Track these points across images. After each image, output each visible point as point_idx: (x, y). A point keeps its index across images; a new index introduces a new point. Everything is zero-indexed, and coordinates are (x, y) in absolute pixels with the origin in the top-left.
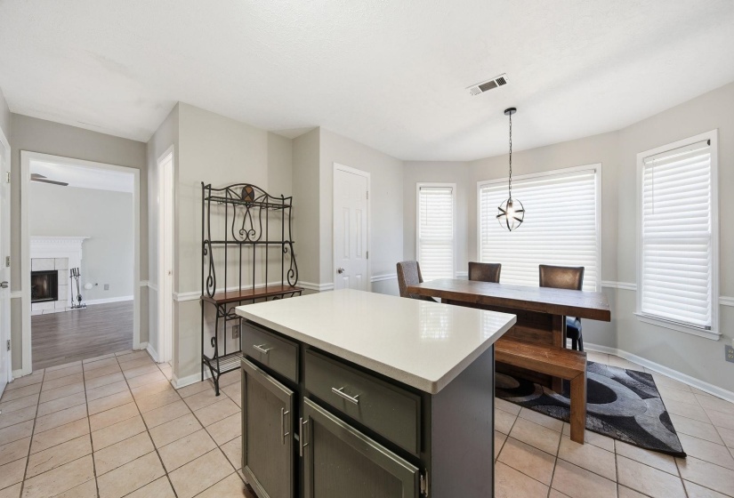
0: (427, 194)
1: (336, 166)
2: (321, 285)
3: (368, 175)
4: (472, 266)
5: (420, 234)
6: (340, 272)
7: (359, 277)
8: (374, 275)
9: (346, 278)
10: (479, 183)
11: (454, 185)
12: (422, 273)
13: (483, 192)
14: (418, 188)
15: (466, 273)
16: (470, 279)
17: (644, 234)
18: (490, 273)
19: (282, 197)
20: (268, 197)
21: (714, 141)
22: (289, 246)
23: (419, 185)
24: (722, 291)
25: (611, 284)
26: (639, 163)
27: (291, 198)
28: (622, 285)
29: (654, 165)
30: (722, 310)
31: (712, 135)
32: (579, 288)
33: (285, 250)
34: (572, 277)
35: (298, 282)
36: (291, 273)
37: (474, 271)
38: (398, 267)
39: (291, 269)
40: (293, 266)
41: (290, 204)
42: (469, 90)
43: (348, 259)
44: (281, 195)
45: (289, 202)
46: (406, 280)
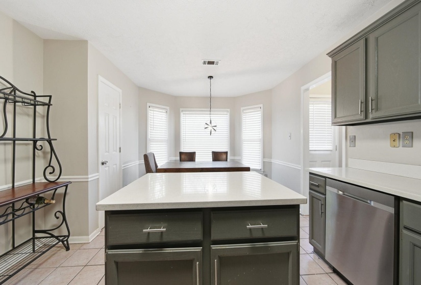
0: (153, 111)
1: (101, 78)
2: (89, 176)
3: (120, 91)
4: (181, 153)
5: (149, 136)
6: (103, 164)
7: (115, 166)
8: (124, 164)
9: (107, 169)
10: (181, 109)
11: (168, 108)
13: (183, 114)
14: (148, 107)
15: (178, 158)
16: (180, 161)
17: (243, 138)
18: (191, 157)
19: (33, 94)
20: (17, 92)
21: (262, 108)
22: (47, 143)
23: (148, 104)
24: (264, 157)
25: (232, 158)
26: (242, 111)
27: (50, 97)
28: (236, 158)
29: (246, 113)
30: (264, 163)
31: (261, 105)
32: (227, 160)
33: (39, 148)
34: (224, 156)
35: (61, 177)
36: (50, 170)
37: (183, 157)
38: (146, 157)
39: (49, 166)
40: (54, 163)
41: (47, 102)
42: (203, 61)
43: (108, 154)
44: (32, 92)
45: (46, 100)
46: (151, 165)
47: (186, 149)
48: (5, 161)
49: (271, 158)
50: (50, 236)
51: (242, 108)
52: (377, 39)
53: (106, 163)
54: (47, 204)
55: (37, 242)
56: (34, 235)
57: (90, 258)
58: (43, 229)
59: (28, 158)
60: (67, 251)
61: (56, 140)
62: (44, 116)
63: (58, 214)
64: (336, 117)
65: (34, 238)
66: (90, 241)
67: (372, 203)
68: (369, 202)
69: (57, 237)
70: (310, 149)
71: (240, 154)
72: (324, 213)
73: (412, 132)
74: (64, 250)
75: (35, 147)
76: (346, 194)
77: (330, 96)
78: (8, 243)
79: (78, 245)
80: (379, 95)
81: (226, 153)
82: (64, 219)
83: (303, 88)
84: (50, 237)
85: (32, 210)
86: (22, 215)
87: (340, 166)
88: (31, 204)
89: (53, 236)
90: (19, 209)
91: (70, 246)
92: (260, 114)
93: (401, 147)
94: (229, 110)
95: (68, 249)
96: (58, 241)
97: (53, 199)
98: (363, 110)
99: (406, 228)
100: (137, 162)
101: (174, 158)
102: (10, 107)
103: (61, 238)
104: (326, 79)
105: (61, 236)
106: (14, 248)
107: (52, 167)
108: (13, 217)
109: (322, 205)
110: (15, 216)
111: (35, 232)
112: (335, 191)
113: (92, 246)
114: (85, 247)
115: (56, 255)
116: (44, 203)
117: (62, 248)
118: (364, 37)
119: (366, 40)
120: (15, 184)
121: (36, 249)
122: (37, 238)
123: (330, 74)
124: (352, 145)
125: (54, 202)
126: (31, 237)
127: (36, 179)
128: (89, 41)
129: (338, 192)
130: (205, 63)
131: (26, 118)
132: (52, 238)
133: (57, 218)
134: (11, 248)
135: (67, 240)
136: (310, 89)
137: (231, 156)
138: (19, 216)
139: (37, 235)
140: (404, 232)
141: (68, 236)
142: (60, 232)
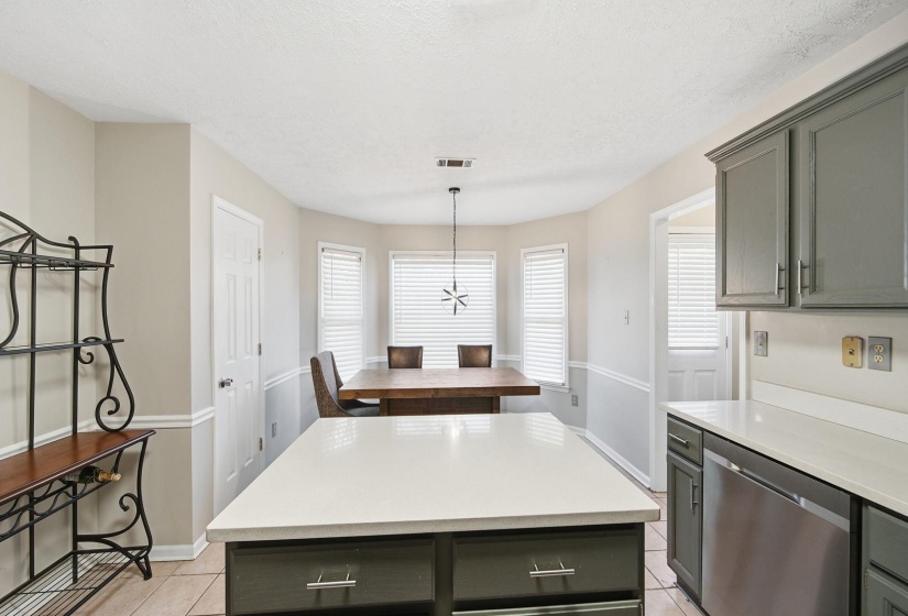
0: (331, 258)
1: (218, 201)
2: (194, 416)
3: (260, 222)
4: (391, 350)
5: (322, 314)
6: (222, 385)
7: (248, 386)
8: (267, 380)
9: (232, 394)
10: (391, 253)
11: (363, 250)
12: (338, 369)
13: (396, 263)
14: (320, 250)
15: (385, 359)
16: (390, 367)
17: (526, 315)
18: (411, 358)
19: (73, 243)
20: (38, 241)
21: (566, 251)
22: (102, 349)
23: (321, 245)
24: (570, 358)
25: (503, 357)
26: (522, 256)
27: (110, 248)
28: (510, 357)
29: (532, 260)
30: (571, 370)
31: (565, 246)
32: (489, 366)
33: (86, 358)
34: (485, 355)
35: (134, 418)
36: (108, 405)
37: (395, 356)
38: (315, 363)
39: (108, 396)
40: (118, 390)
41: (103, 260)
42: (437, 160)
43: (232, 361)
44: (71, 238)
45: (100, 257)
46: (326, 380)
47: (400, 339)
48: (14, 391)
49: (585, 359)
50: (109, 547)
51: (523, 251)
52: (814, 135)
53: (229, 384)
54: (104, 482)
55: (81, 559)
56: (75, 546)
57: (196, 598)
58: (95, 532)
59: (62, 381)
60: (145, 579)
61: (122, 341)
62: (96, 288)
63: (128, 501)
64: (724, 293)
65: (75, 553)
66: (195, 557)
67: (803, 502)
68: (795, 497)
69: (125, 551)
70: (670, 345)
71: (518, 350)
72: (699, 505)
73: (891, 339)
74: (139, 578)
75: (77, 357)
76: (745, 471)
77: (713, 230)
78: (19, 568)
79: (169, 565)
80: (818, 257)
81: (489, 348)
82: (140, 511)
83: (655, 216)
84: (111, 551)
85: (70, 499)
86: (50, 512)
87: (735, 397)
88: (70, 484)
89: (115, 548)
90: (45, 497)
91: (153, 567)
92: (562, 265)
93: (865, 368)
94: (494, 253)
95: (147, 575)
96: (128, 559)
97: (115, 470)
98: (783, 285)
99: (875, 566)
100: (297, 371)
101: (376, 359)
102: (23, 275)
103: (134, 553)
104: (705, 202)
105: (134, 549)
106: (33, 578)
107: (115, 399)
108: (31, 518)
109: (694, 487)
110: (36, 517)
111: (77, 538)
112: (723, 461)
113: (198, 568)
114: (184, 569)
115: (123, 589)
116: (97, 481)
117: (135, 573)
118: (787, 127)
119: (791, 134)
120: (36, 440)
121: (79, 575)
122: (83, 552)
123: (712, 191)
124: (760, 353)
125: (117, 477)
126: (70, 549)
127: (79, 425)
128: (192, 126)
129: (730, 466)
130: (441, 163)
131: (58, 295)
132: (114, 553)
133: (125, 509)
134: (26, 579)
135: (146, 557)
136: (670, 218)
137: (498, 353)
138: (43, 516)
139: (84, 546)
140: (871, 575)
141: (149, 548)
142: (132, 538)
